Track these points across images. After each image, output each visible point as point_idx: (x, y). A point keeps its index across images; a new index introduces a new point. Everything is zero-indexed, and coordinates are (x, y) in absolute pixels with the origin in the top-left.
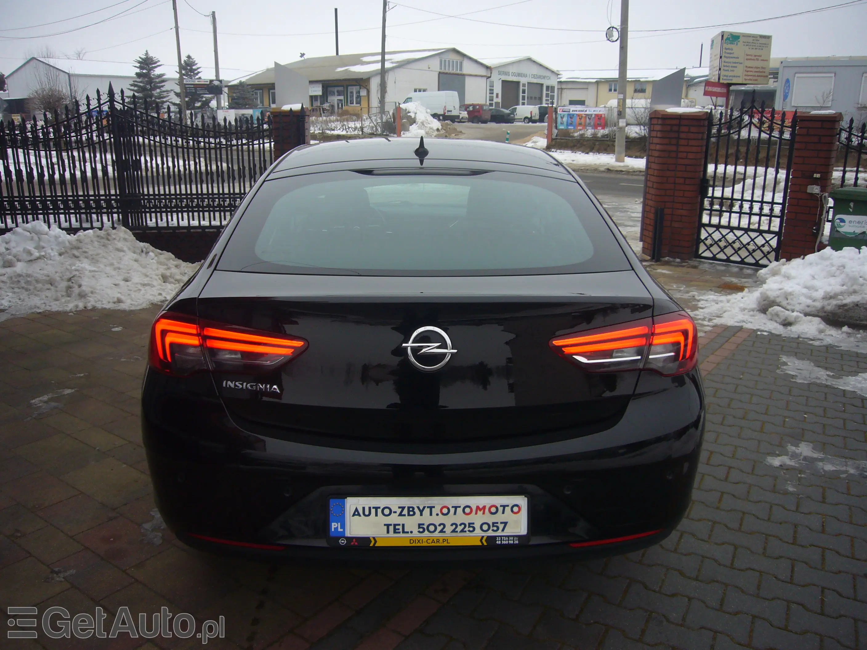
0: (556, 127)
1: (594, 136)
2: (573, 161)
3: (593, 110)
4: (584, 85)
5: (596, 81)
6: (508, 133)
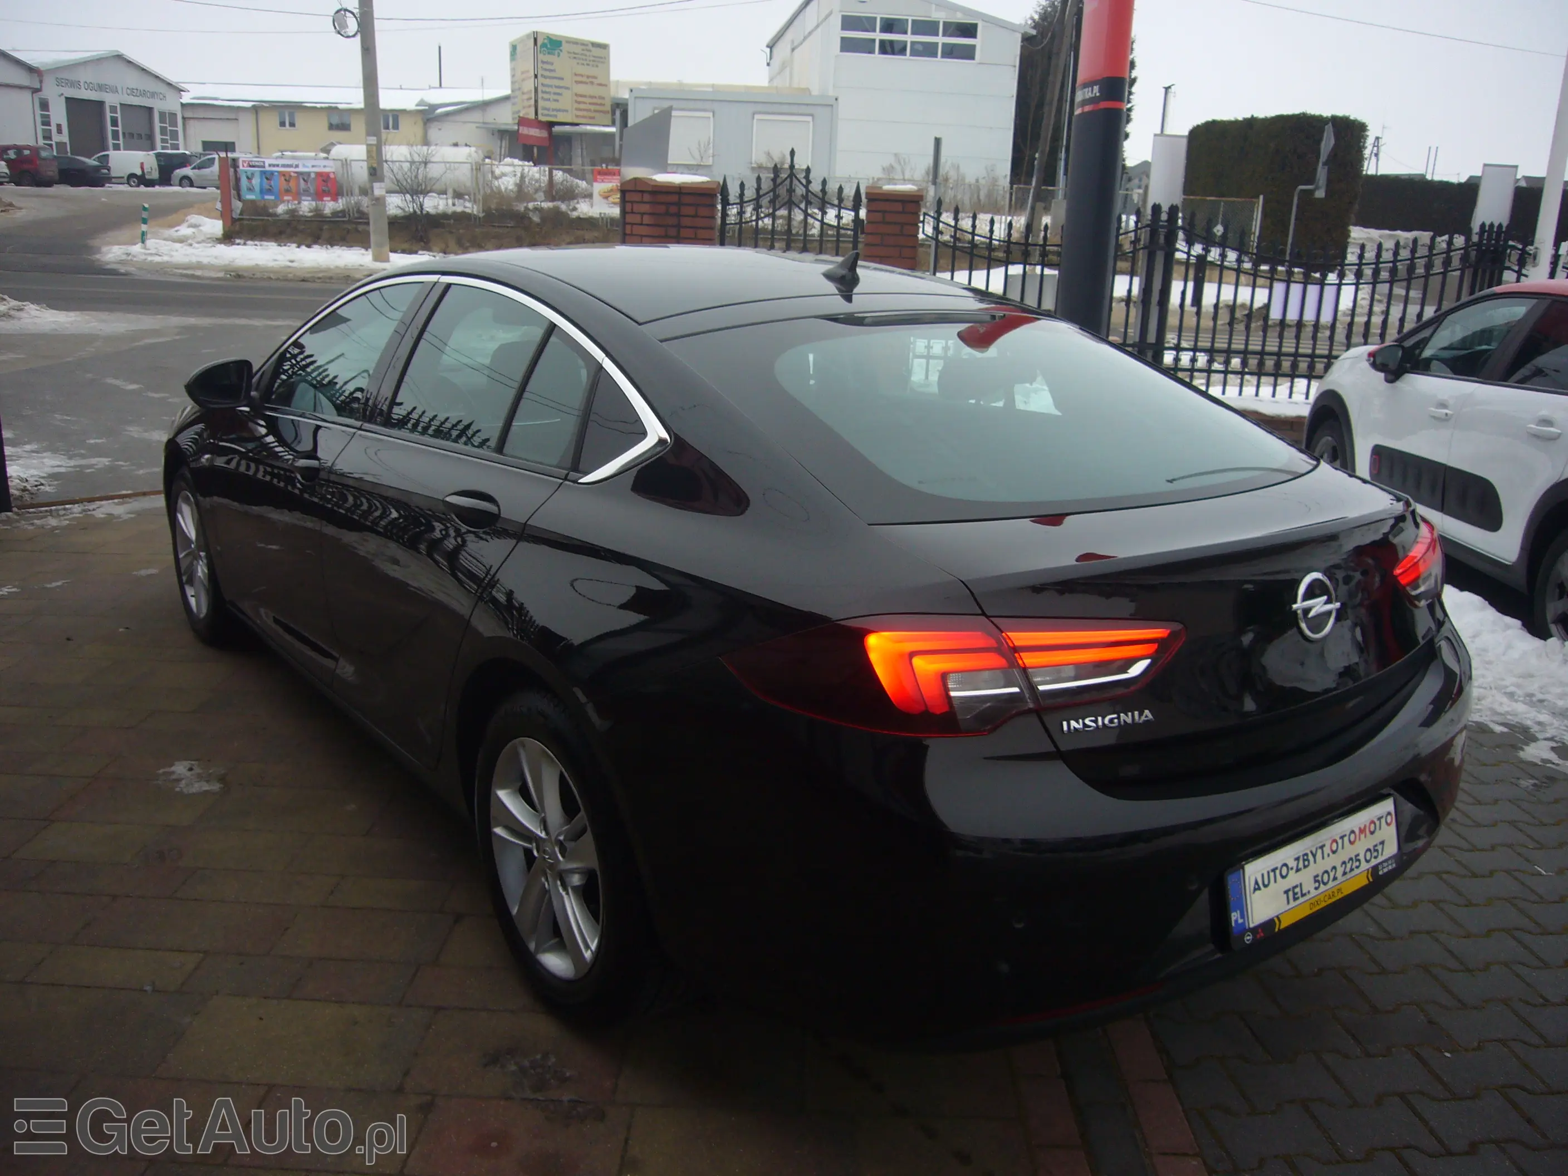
0: (240, 198)
1: (318, 213)
2: (292, 261)
3: (310, 165)
4: (231, 113)
5: (254, 106)
6: (145, 209)
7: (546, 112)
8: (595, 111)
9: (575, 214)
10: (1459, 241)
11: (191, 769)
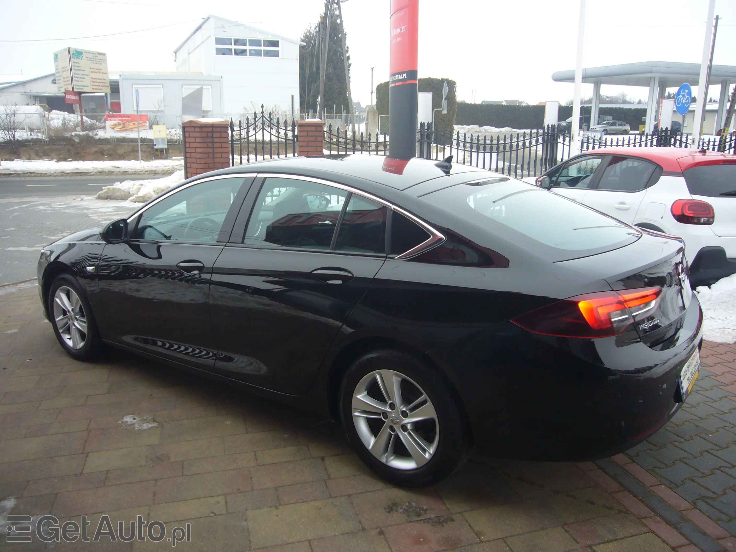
7: (77, 87)
8: (102, 86)
9: (97, 137)
10: (541, 131)
11: (134, 419)
